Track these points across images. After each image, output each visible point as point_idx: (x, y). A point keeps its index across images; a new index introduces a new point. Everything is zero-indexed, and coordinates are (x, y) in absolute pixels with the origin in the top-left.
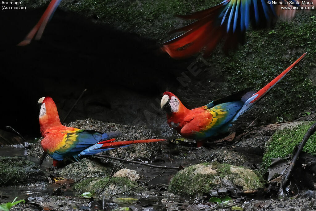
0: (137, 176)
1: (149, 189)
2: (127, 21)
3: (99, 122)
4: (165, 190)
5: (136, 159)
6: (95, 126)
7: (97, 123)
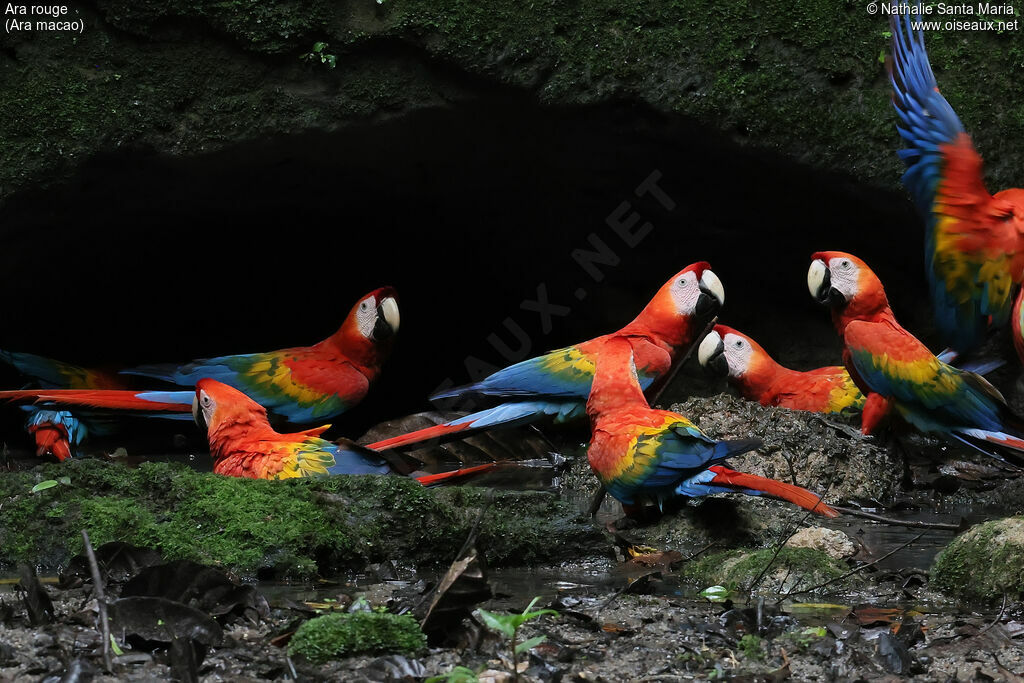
0: (848, 546)
1: (878, 581)
2: (826, 141)
3: (749, 404)
4: (920, 584)
5: (842, 503)
6: (737, 413)
7: (744, 405)
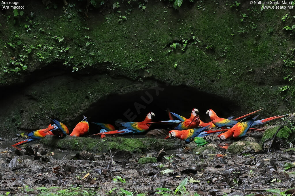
0: (216, 146)
1: (220, 151)
2: (211, 90)
4: (226, 151)
5: (215, 140)
